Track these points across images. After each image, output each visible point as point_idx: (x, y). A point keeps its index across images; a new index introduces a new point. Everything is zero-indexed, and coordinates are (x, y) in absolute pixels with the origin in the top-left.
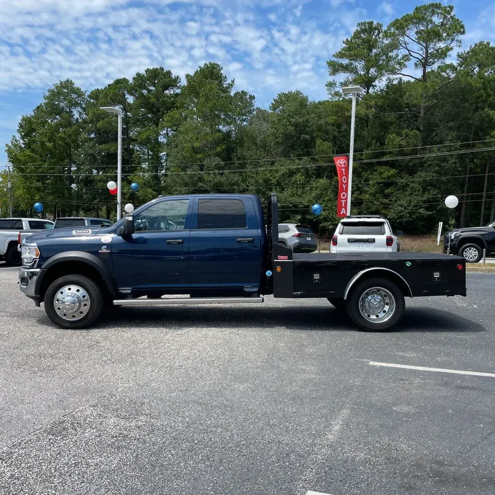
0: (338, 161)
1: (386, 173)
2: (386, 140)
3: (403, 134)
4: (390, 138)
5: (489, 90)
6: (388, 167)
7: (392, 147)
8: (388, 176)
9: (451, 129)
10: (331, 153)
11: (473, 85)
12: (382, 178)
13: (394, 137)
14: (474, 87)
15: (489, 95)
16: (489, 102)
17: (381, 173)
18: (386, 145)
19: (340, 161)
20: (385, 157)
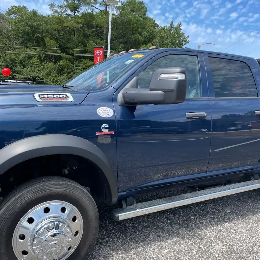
0: (96, 52)
1: (88, 63)
2: (87, 44)
3: (97, 42)
4: (90, 43)
5: (138, 25)
6: (89, 60)
7: (91, 48)
8: (89, 65)
9: (121, 43)
10: (55, 47)
11: (132, 20)
12: (85, 66)
13: (92, 43)
14: (133, 21)
15: (138, 28)
16: (138, 31)
17: (85, 63)
18: (87, 47)
19: (97, 51)
20: (86, 54)
